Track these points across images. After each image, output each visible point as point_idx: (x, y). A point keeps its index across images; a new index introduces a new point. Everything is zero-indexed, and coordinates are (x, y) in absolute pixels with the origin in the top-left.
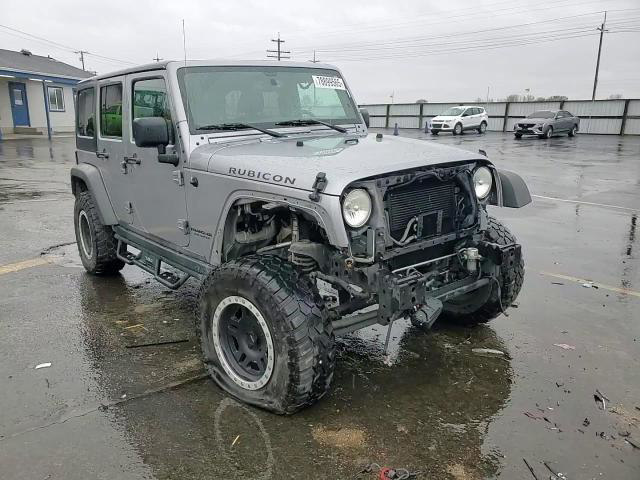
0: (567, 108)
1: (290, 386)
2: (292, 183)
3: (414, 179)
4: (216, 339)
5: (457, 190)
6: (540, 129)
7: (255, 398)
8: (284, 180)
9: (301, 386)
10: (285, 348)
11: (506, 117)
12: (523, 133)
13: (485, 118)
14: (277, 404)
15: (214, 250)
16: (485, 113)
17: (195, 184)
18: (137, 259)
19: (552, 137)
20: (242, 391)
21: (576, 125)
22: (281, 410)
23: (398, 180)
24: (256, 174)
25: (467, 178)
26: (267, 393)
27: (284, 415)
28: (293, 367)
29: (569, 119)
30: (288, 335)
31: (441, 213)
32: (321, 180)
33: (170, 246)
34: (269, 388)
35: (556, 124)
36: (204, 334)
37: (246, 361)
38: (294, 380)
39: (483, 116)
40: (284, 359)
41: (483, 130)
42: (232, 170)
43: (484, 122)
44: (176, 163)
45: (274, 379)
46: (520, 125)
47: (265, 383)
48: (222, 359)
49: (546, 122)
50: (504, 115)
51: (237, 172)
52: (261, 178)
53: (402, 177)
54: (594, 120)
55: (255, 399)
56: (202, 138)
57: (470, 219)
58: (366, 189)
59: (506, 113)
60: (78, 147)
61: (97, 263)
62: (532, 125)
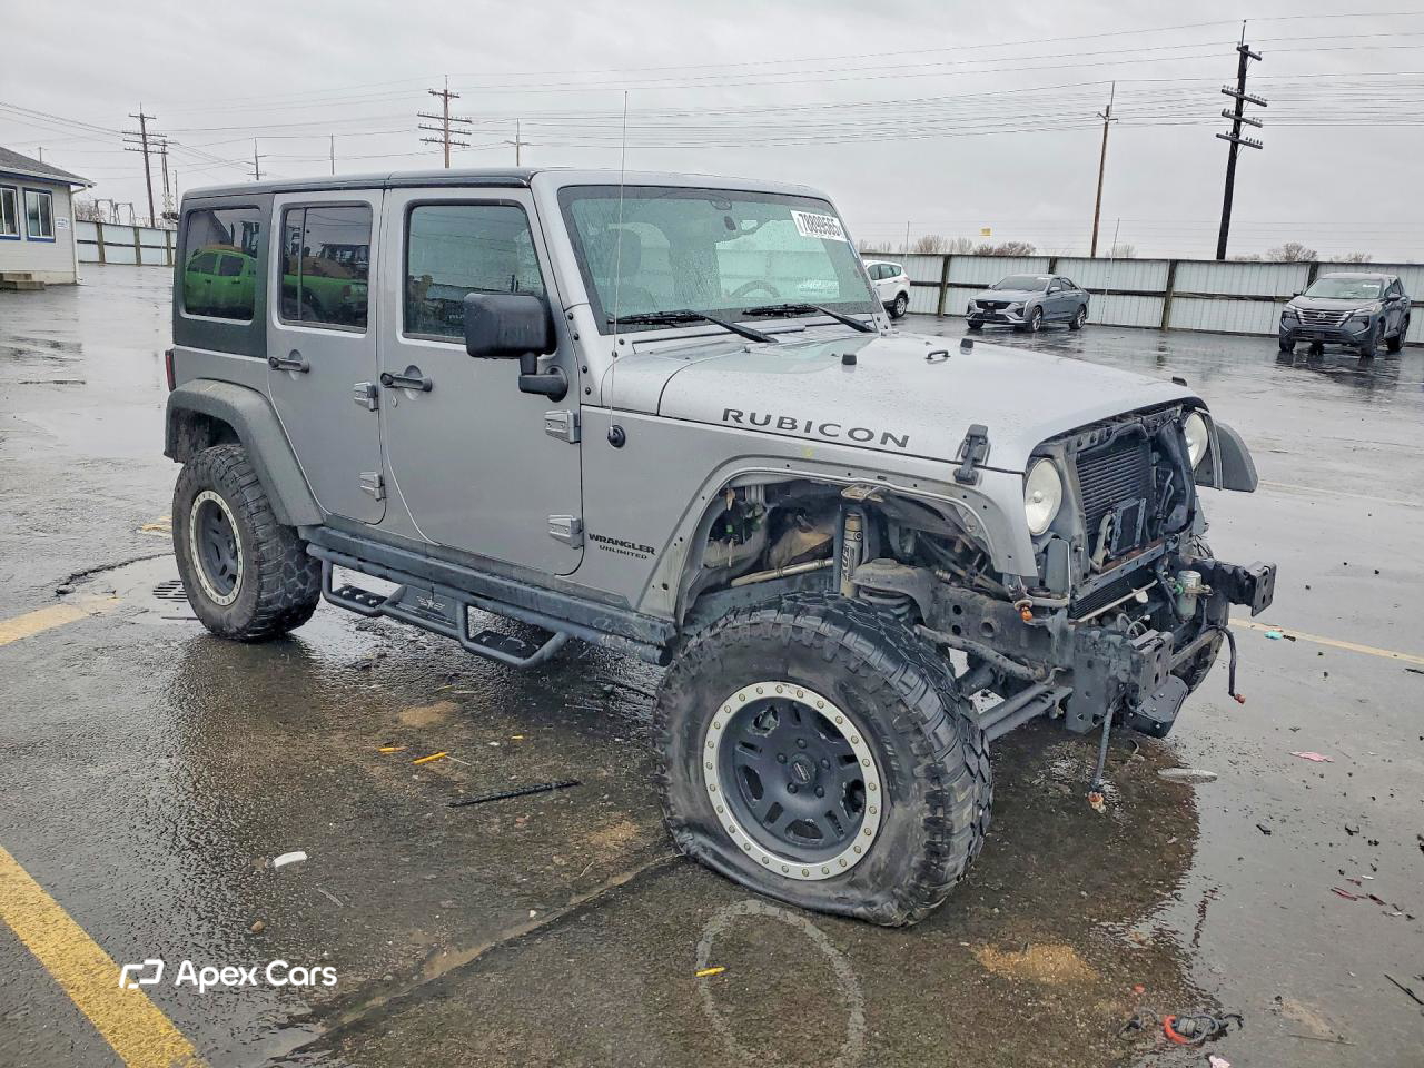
0: (1064, 271)
1: (926, 866)
2: (903, 444)
3: (1113, 438)
4: (712, 776)
5: (1156, 456)
6: (1019, 312)
7: (827, 897)
8: (878, 437)
9: (949, 865)
10: (919, 788)
11: (944, 285)
12: (986, 320)
13: (905, 287)
14: (887, 907)
15: (657, 581)
16: (903, 275)
17: (618, 440)
18: (394, 604)
19: (1041, 330)
20: (786, 884)
21: (1084, 307)
22: (898, 917)
23: (1092, 441)
24: (801, 425)
25: (1174, 434)
26: (852, 884)
27: (904, 928)
28: (937, 826)
29: (1070, 294)
30: (927, 761)
31: (1143, 502)
32: (976, 440)
33: (515, 573)
34: (864, 873)
35: (1046, 304)
36: (677, 765)
37: (782, 821)
38: (936, 852)
39: (901, 283)
40: (916, 810)
41: (900, 310)
42: (732, 416)
43: (903, 295)
44: (558, 394)
45: (881, 854)
46: (981, 304)
47: (851, 863)
48: (727, 819)
49: (1031, 299)
50: (939, 280)
51: (745, 419)
52: (815, 433)
53: (1097, 433)
54: (1112, 297)
55: (829, 899)
56: (622, 343)
57: (1180, 513)
58: (1051, 457)
59: (944, 277)
60: (175, 342)
61: (256, 614)
62: (1004, 305)
